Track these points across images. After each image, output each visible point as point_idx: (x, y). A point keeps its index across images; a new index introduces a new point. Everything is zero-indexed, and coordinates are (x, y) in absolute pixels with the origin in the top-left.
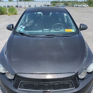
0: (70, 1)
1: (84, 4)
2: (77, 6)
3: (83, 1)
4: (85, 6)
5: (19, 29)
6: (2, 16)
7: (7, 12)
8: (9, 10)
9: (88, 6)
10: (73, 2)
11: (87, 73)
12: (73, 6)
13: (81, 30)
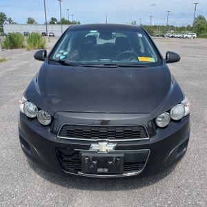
0: (157, 25)
1: (187, 32)
2: (172, 37)
3: (186, 26)
4: (189, 36)
5: (58, 56)
6: (14, 50)
7: (25, 43)
8: (29, 41)
9: (195, 35)
10: (163, 27)
11: (172, 120)
12: (163, 36)
13: (167, 62)
